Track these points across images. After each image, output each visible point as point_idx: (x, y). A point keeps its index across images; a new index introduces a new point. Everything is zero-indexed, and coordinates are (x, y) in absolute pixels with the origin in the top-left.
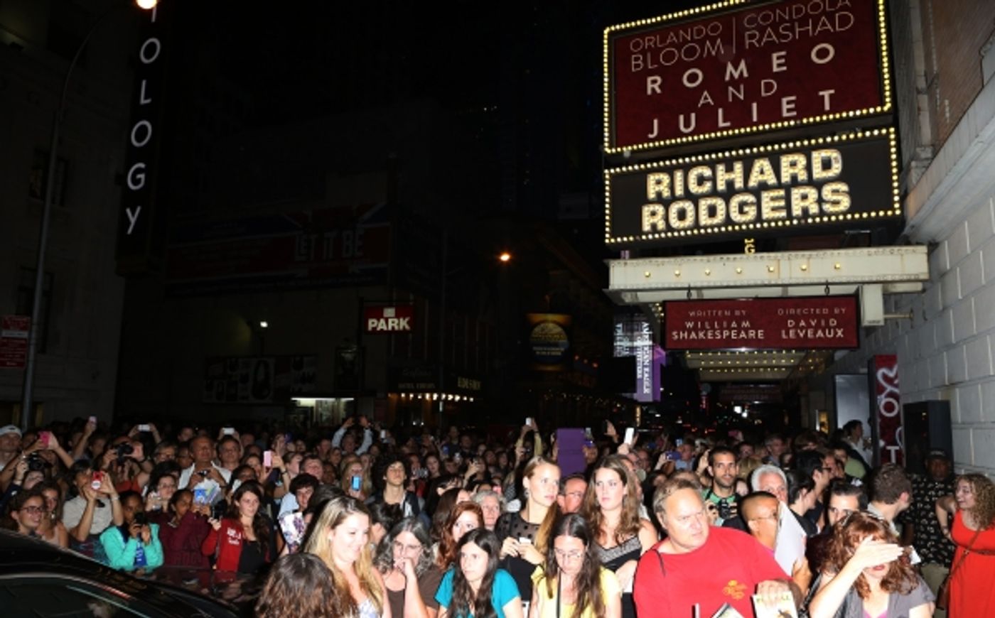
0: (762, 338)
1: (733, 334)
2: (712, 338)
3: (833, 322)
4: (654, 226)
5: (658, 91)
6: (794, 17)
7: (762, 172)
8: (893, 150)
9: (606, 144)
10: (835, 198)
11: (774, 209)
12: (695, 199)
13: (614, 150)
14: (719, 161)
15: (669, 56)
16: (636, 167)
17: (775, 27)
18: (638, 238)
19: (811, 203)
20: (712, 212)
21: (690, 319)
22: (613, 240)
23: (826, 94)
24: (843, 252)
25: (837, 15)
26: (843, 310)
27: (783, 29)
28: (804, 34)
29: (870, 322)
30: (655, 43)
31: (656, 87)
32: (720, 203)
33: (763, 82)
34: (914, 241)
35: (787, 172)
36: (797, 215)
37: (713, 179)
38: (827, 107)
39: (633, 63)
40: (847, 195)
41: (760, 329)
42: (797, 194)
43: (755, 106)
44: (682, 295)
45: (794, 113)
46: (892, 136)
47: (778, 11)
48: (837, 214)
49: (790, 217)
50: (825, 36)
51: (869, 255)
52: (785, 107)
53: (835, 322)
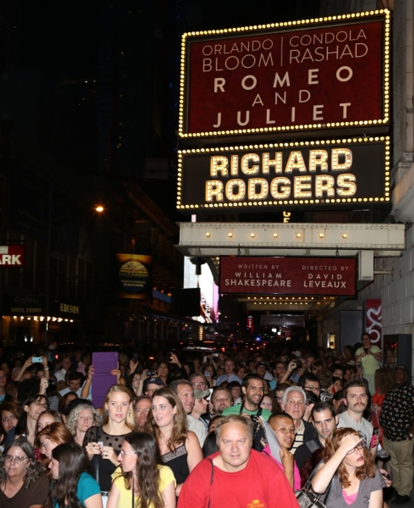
0: (290, 286)
1: (269, 283)
2: (254, 285)
3: (339, 277)
4: (214, 197)
5: (223, 90)
6: (326, 42)
7: (296, 162)
8: (387, 153)
9: (181, 130)
10: (346, 185)
11: (303, 190)
12: (246, 178)
13: (186, 135)
14: (265, 150)
15: (232, 63)
16: (203, 150)
17: (312, 48)
18: (202, 206)
19: (329, 188)
20: (258, 189)
21: (238, 270)
22: (183, 207)
23: (345, 106)
24: (349, 225)
25: (356, 45)
26: (347, 268)
27: (318, 51)
28: (332, 57)
29: (364, 277)
30: (222, 51)
31: (221, 86)
32: (264, 183)
33: (301, 91)
34: (397, 220)
35: (314, 163)
36: (319, 196)
37: (260, 164)
38: (345, 116)
39: (204, 65)
40: (354, 184)
41: (289, 280)
42: (319, 180)
43: (293, 109)
44: (234, 252)
45: (321, 118)
46: (388, 143)
47: (315, 36)
48: (346, 197)
49: (314, 197)
50: (347, 61)
51: (367, 229)
52: (315, 113)
53: (341, 276)
